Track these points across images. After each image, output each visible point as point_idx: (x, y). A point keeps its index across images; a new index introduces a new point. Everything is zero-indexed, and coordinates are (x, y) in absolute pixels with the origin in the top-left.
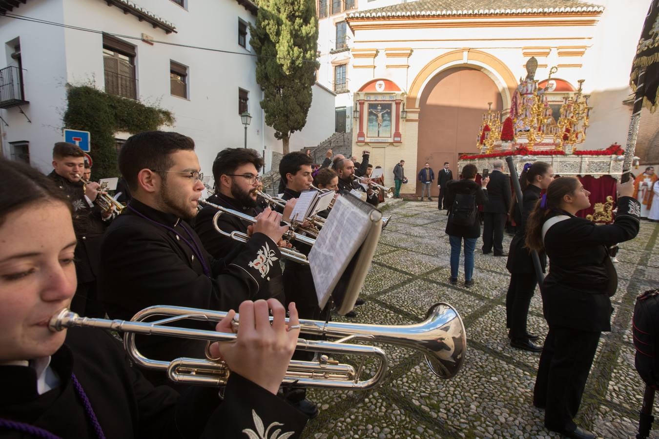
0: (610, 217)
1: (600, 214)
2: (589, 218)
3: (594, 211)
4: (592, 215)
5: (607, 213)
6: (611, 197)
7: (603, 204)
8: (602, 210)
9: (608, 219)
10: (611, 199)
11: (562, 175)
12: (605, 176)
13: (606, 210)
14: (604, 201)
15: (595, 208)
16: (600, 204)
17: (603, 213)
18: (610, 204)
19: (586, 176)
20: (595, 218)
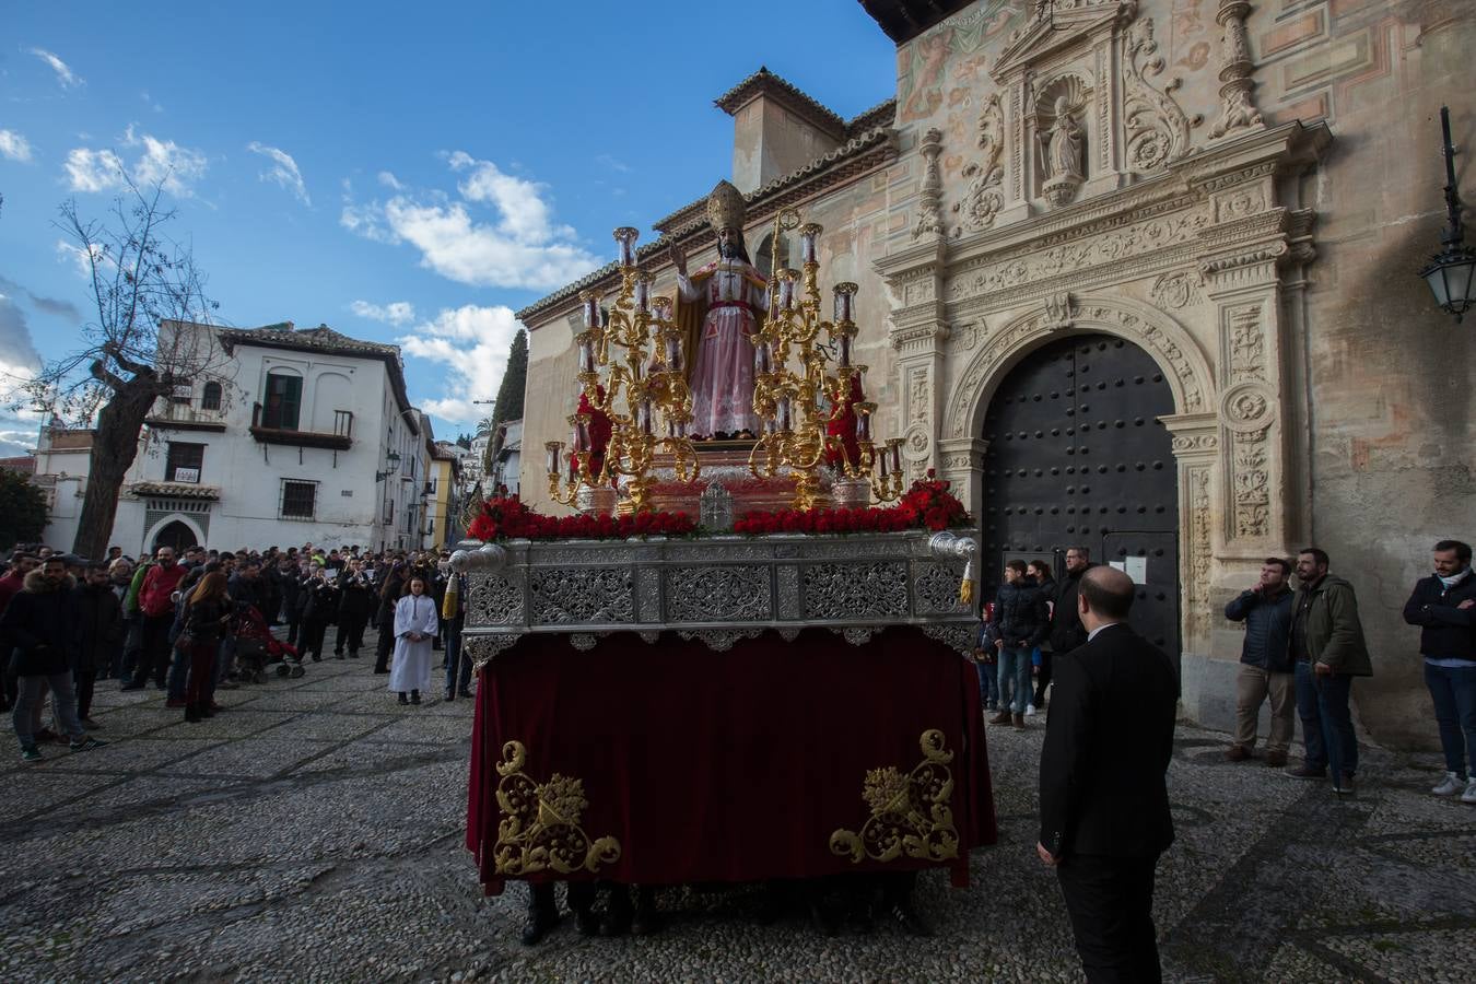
0: (946, 838)
1: (893, 821)
2: (846, 847)
3: (865, 807)
4: (857, 831)
5: (929, 816)
6: (939, 734)
7: (901, 770)
8: (898, 802)
9: (938, 849)
10: (937, 745)
11: (690, 632)
12: (892, 630)
13: (918, 797)
14: (907, 757)
15: (865, 796)
16: (889, 773)
17: (911, 815)
18: (940, 772)
19: (807, 633)
20: (871, 846)
